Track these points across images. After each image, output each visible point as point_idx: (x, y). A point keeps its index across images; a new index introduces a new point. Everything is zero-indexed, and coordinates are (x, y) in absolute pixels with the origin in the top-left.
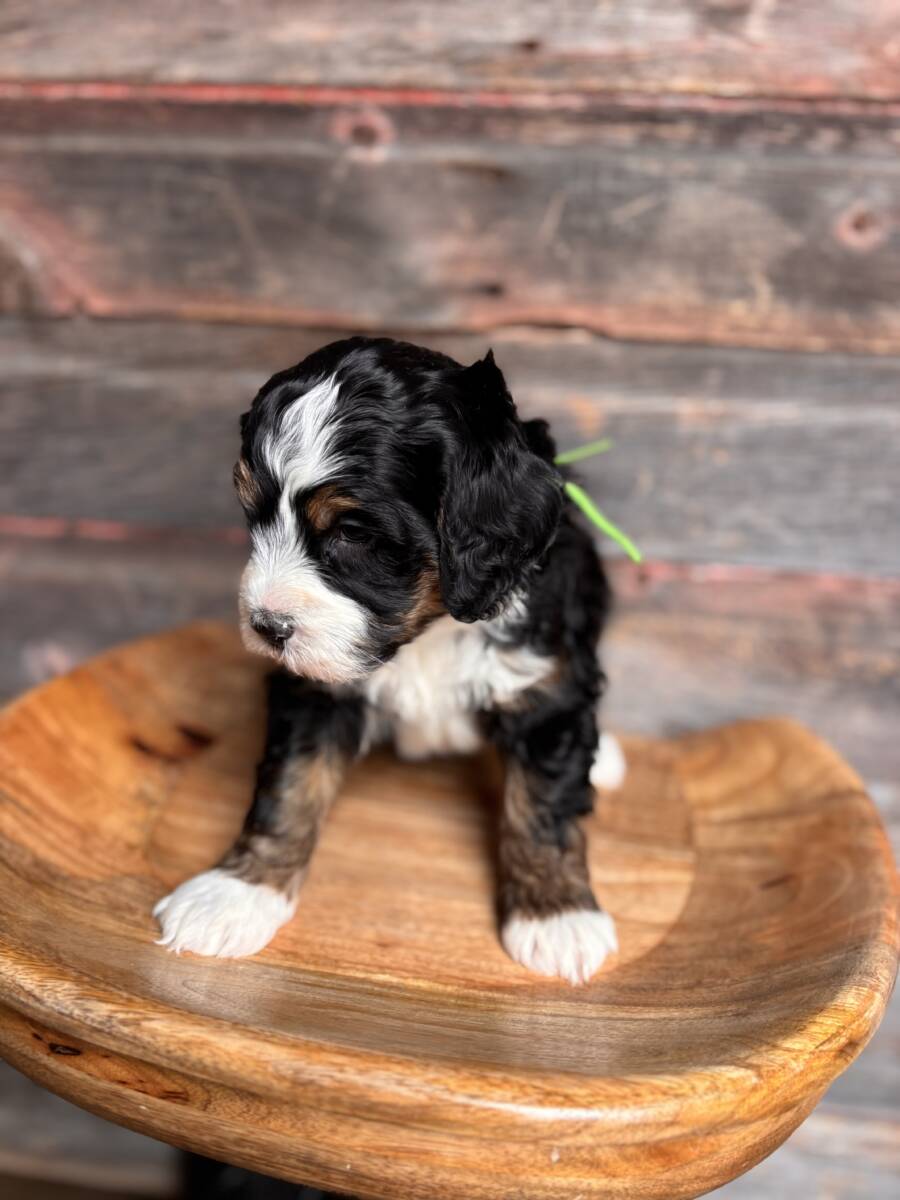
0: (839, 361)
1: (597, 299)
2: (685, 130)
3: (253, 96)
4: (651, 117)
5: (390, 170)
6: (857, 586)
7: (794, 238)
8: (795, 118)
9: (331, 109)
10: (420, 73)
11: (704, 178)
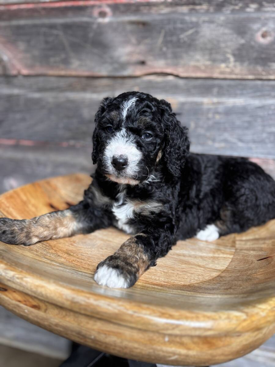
0: (259, 82)
1: (176, 65)
2: (205, 7)
4: (193, 3)
5: (110, 24)
7: (242, 41)
9: (93, 6)
11: (211, 22)
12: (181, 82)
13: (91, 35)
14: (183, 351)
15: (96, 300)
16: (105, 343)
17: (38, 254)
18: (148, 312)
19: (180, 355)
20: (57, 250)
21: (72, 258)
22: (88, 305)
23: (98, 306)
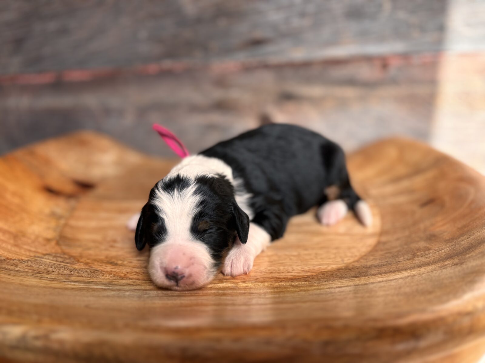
21: (124, 270)
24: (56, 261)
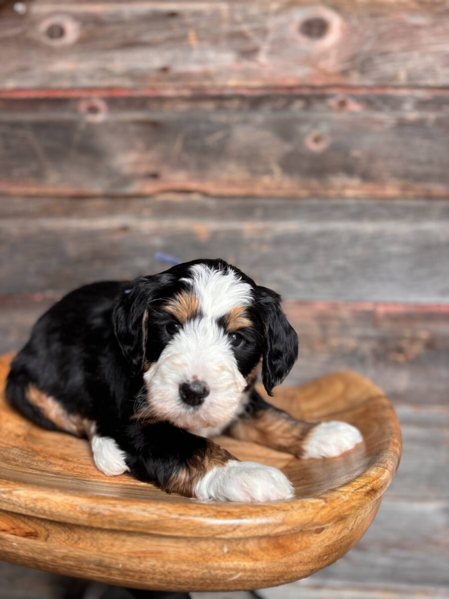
0: (315, 202)
1: (202, 178)
2: (236, 104)
3: (42, 95)
4: (220, 99)
5: (105, 124)
6: (334, 306)
7: (288, 147)
8: (284, 96)
9: (78, 99)
10: (116, 82)
11: (246, 122)
12: (211, 203)
13: (77, 138)
14: (248, 564)
15: (124, 507)
16: (140, 571)
17: (17, 463)
18: (199, 512)
19: (244, 570)
20: (46, 455)
21: (72, 465)
22: (115, 515)
23: (128, 513)
24: (22, 453)
